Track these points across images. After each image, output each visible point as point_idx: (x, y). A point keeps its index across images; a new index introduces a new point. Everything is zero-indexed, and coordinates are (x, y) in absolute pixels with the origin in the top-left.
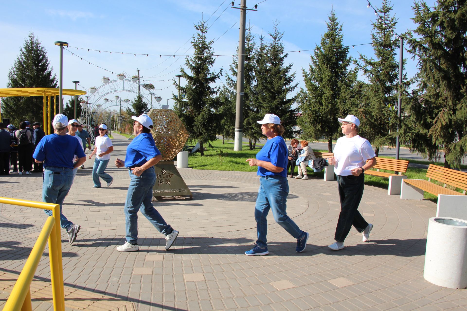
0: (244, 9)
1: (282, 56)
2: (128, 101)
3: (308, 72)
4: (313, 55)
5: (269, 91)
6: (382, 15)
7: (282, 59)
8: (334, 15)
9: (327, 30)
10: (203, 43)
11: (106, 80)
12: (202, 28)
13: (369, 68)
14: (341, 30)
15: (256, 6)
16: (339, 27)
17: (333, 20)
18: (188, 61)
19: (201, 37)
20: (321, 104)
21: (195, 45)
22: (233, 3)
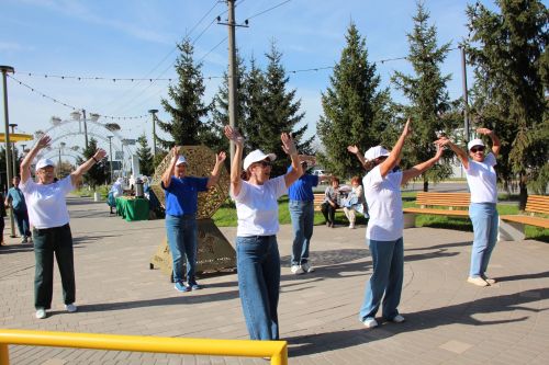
0: (233, 25)
1: (283, 80)
2: (76, 148)
3: (328, 96)
4: (332, 75)
5: (270, 123)
6: (419, 23)
7: (282, 84)
8: (353, 27)
9: (346, 46)
10: (190, 67)
11: (57, 121)
12: (186, 49)
13: (410, 86)
14: (364, 44)
15: (247, 22)
16: (361, 41)
17: (353, 32)
18: (171, 90)
19: (187, 60)
20: (350, 135)
21: (180, 70)
22: (219, 19)
